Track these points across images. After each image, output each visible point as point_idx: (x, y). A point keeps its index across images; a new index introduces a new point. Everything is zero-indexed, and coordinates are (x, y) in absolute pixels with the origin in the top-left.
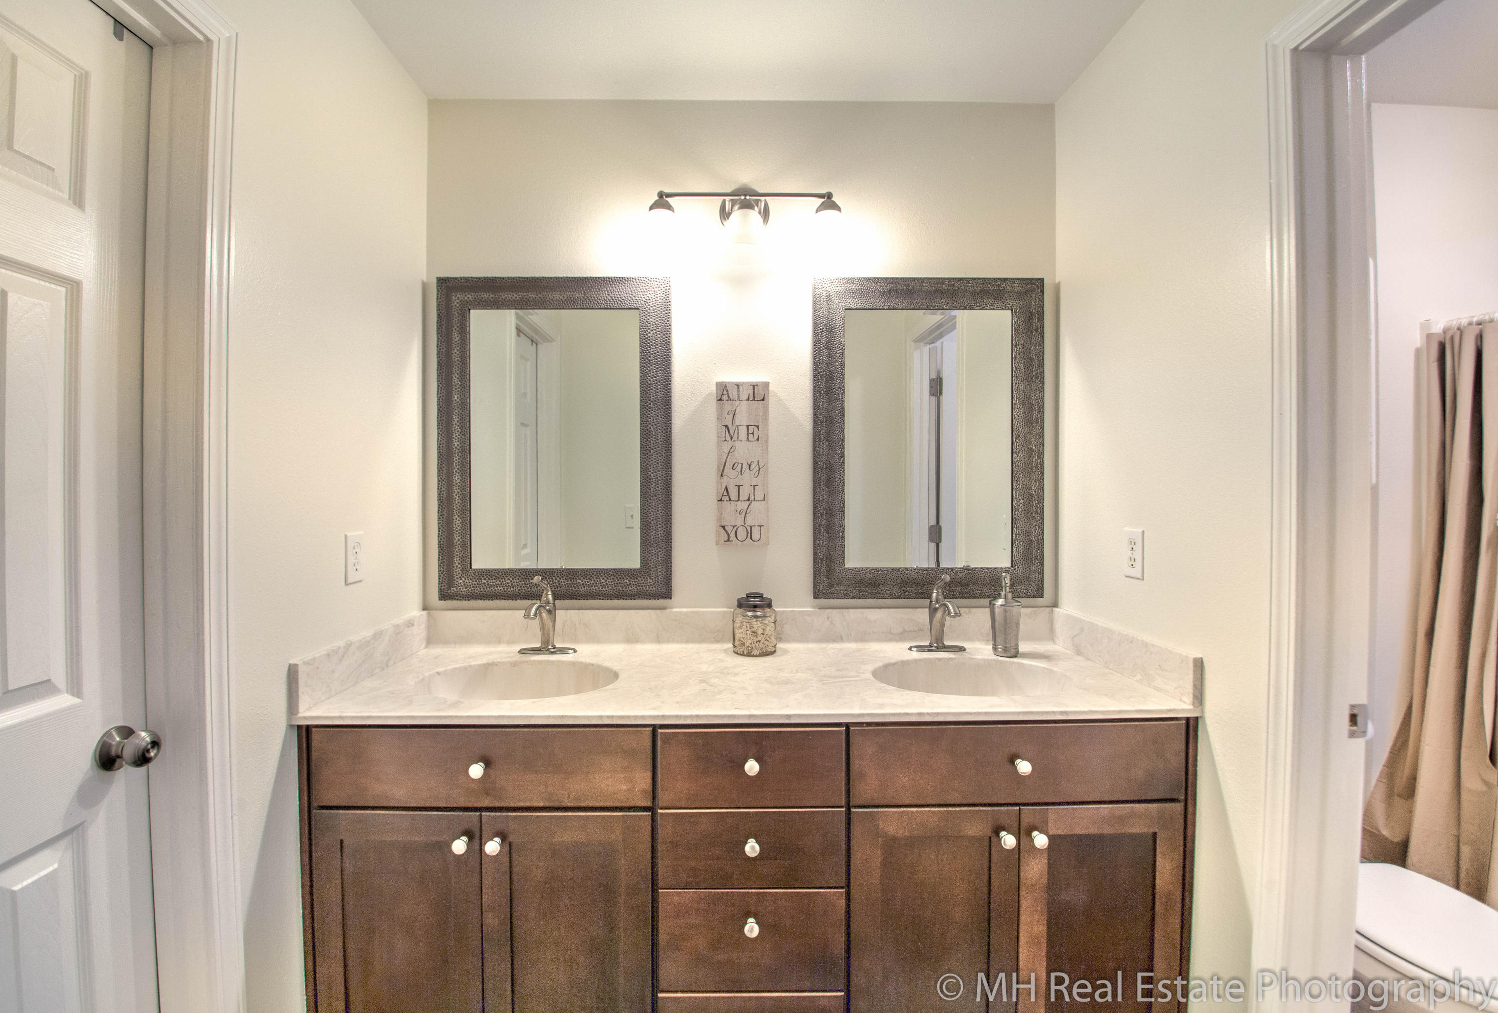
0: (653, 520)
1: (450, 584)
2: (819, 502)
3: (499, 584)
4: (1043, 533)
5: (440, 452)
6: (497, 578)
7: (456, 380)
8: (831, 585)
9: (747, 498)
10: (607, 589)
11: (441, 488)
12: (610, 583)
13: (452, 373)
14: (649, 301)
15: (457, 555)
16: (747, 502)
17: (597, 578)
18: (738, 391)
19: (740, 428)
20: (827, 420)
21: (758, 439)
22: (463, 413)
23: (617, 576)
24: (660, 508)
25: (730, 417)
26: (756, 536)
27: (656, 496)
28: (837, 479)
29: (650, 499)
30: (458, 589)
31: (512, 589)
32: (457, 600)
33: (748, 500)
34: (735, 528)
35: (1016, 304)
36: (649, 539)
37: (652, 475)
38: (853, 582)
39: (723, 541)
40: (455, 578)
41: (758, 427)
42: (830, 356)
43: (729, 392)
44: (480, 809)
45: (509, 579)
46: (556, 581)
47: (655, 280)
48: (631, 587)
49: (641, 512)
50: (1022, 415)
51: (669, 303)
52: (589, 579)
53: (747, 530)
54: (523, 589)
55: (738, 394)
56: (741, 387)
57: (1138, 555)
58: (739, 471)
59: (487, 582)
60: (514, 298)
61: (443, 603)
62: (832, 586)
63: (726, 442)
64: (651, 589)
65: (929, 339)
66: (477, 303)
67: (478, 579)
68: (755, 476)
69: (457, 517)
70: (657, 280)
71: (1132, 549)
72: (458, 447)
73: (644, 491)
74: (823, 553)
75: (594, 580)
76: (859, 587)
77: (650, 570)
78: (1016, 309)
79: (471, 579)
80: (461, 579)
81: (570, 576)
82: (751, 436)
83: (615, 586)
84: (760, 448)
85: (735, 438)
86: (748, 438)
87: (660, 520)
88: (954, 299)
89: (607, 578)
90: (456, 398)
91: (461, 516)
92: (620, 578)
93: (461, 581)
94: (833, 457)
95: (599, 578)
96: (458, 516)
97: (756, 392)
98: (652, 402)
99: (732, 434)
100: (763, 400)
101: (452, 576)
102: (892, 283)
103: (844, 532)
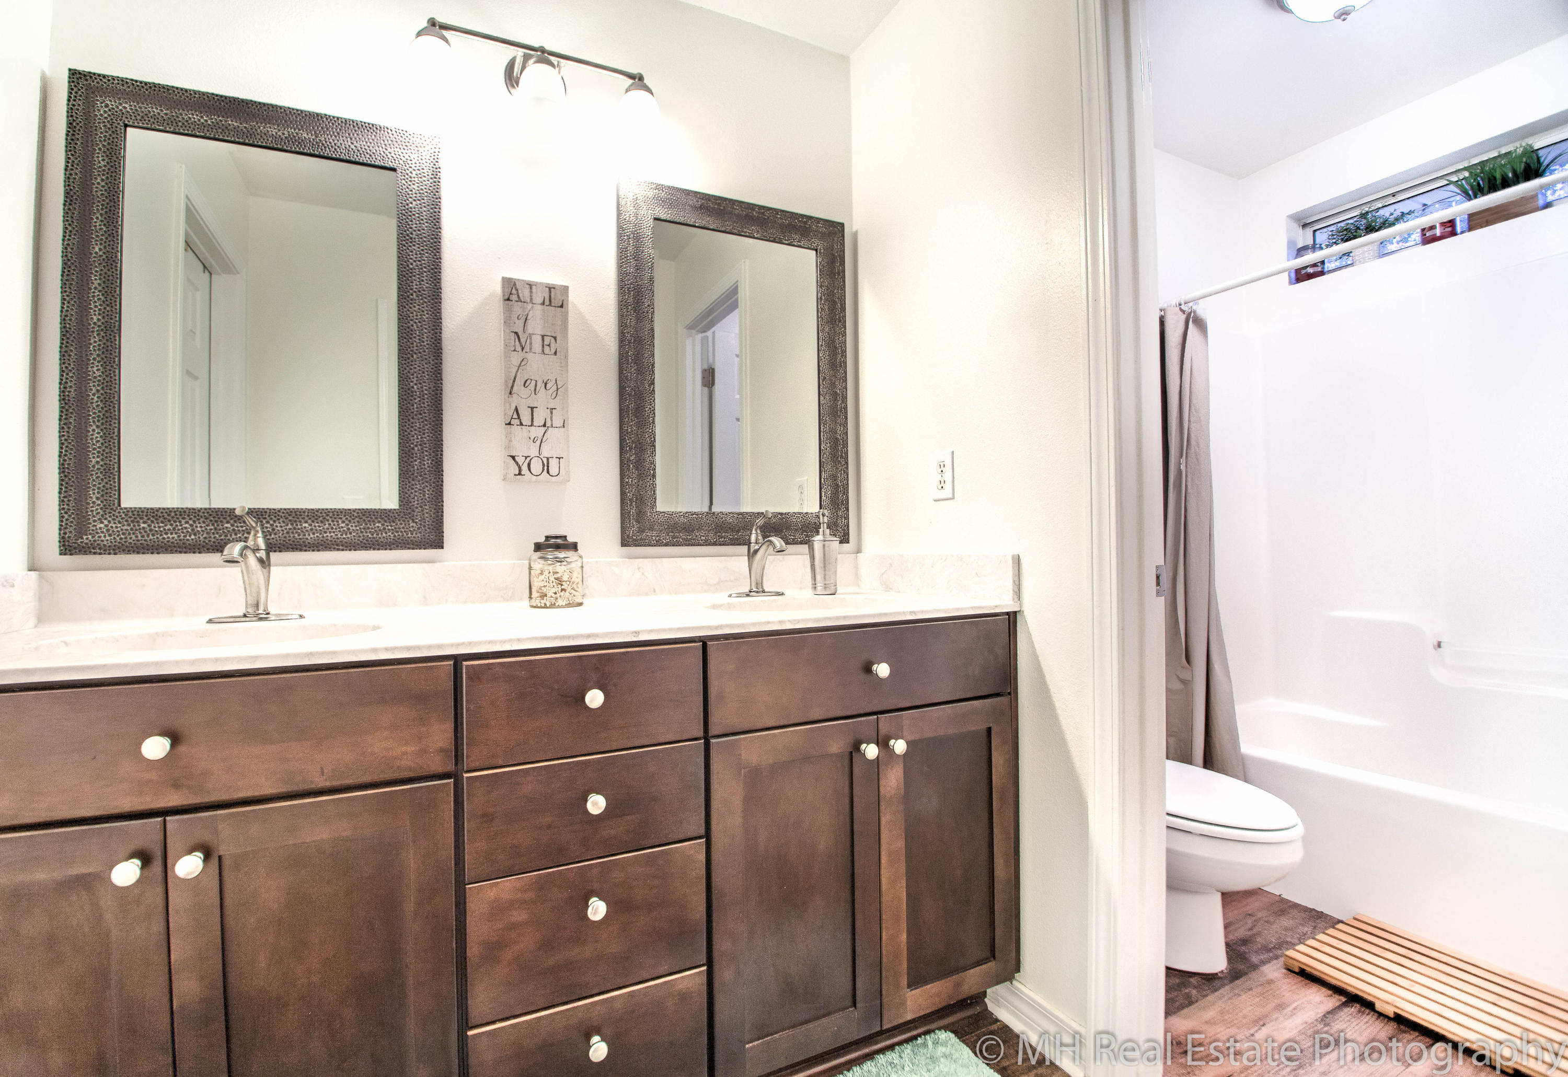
0: (416, 446)
1: (82, 528)
2: (627, 433)
3: (169, 530)
4: (848, 477)
5: (65, 327)
6: (165, 520)
7: (97, 222)
8: (641, 531)
9: (542, 423)
10: (349, 536)
11: (66, 383)
12: (354, 528)
13: (91, 212)
14: (410, 162)
15: (95, 485)
16: (543, 428)
17: (333, 521)
18: (531, 292)
19: (534, 337)
20: (635, 341)
21: (555, 353)
22: (110, 273)
23: (364, 518)
24: (427, 431)
25: (520, 323)
26: (554, 469)
27: (421, 414)
28: (647, 409)
29: (413, 418)
30: (96, 538)
31: (193, 537)
32: (95, 553)
33: (544, 425)
34: (528, 459)
35: (821, 245)
36: (412, 469)
37: (415, 387)
38: (666, 527)
39: (512, 475)
40: (91, 521)
41: (555, 338)
42: (638, 269)
43: (520, 292)
44: (164, 813)
45: (187, 522)
46: (268, 525)
47: (419, 137)
48: (386, 533)
49: (400, 435)
50: (827, 357)
51: (439, 170)
52: (322, 522)
53: (543, 462)
54: (213, 536)
55: (531, 296)
56: (534, 287)
57: (948, 476)
58: (533, 389)
59: (149, 526)
60: (202, 121)
61: (67, 558)
62: (643, 531)
63: (516, 352)
64: (414, 535)
65: (701, 326)
66: (139, 118)
67: (132, 522)
68: (553, 397)
69: (94, 427)
70: (422, 137)
71: (942, 471)
72: (100, 323)
73: (404, 407)
74: (632, 493)
75: (330, 524)
76: (673, 532)
77: (414, 511)
78: (820, 249)
79: (120, 522)
80: (102, 523)
81: (290, 518)
82: (547, 348)
83: (362, 532)
84: (559, 364)
85: (527, 348)
86: (543, 351)
87: (427, 445)
88: (764, 228)
89: (350, 521)
90: (97, 249)
91: (102, 427)
92: (369, 521)
93: (102, 525)
94: (643, 384)
95: (338, 522)
96: (98, 427)
97: (552, 296)
98: (415, 292)
99: (523, 344)
100: (562, 306)
101: (84, 517)
102: (702, 199)
103: (655, 469)
